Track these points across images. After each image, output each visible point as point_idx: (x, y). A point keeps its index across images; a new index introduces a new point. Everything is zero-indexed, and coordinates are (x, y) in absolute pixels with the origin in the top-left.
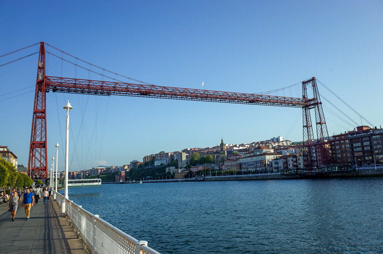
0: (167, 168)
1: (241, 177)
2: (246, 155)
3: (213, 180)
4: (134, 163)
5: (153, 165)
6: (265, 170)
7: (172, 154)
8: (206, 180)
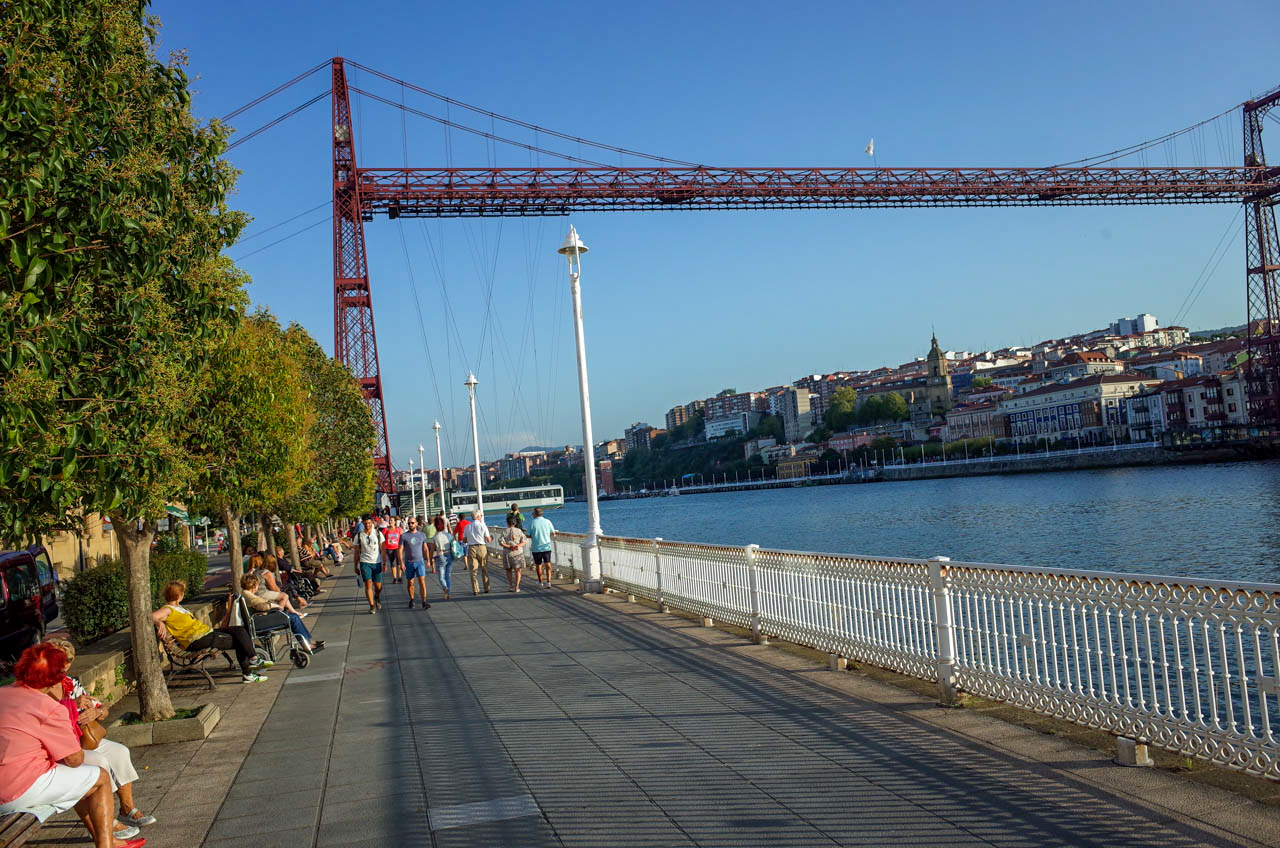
0: (749, 445)
1: (1012, 463)
2: (1023, 386)
3: (912, 476)
4: (638, 434)
5: (699, 436)
6: (1100, 434)
7: (763, 396)
8: (885, 478)
